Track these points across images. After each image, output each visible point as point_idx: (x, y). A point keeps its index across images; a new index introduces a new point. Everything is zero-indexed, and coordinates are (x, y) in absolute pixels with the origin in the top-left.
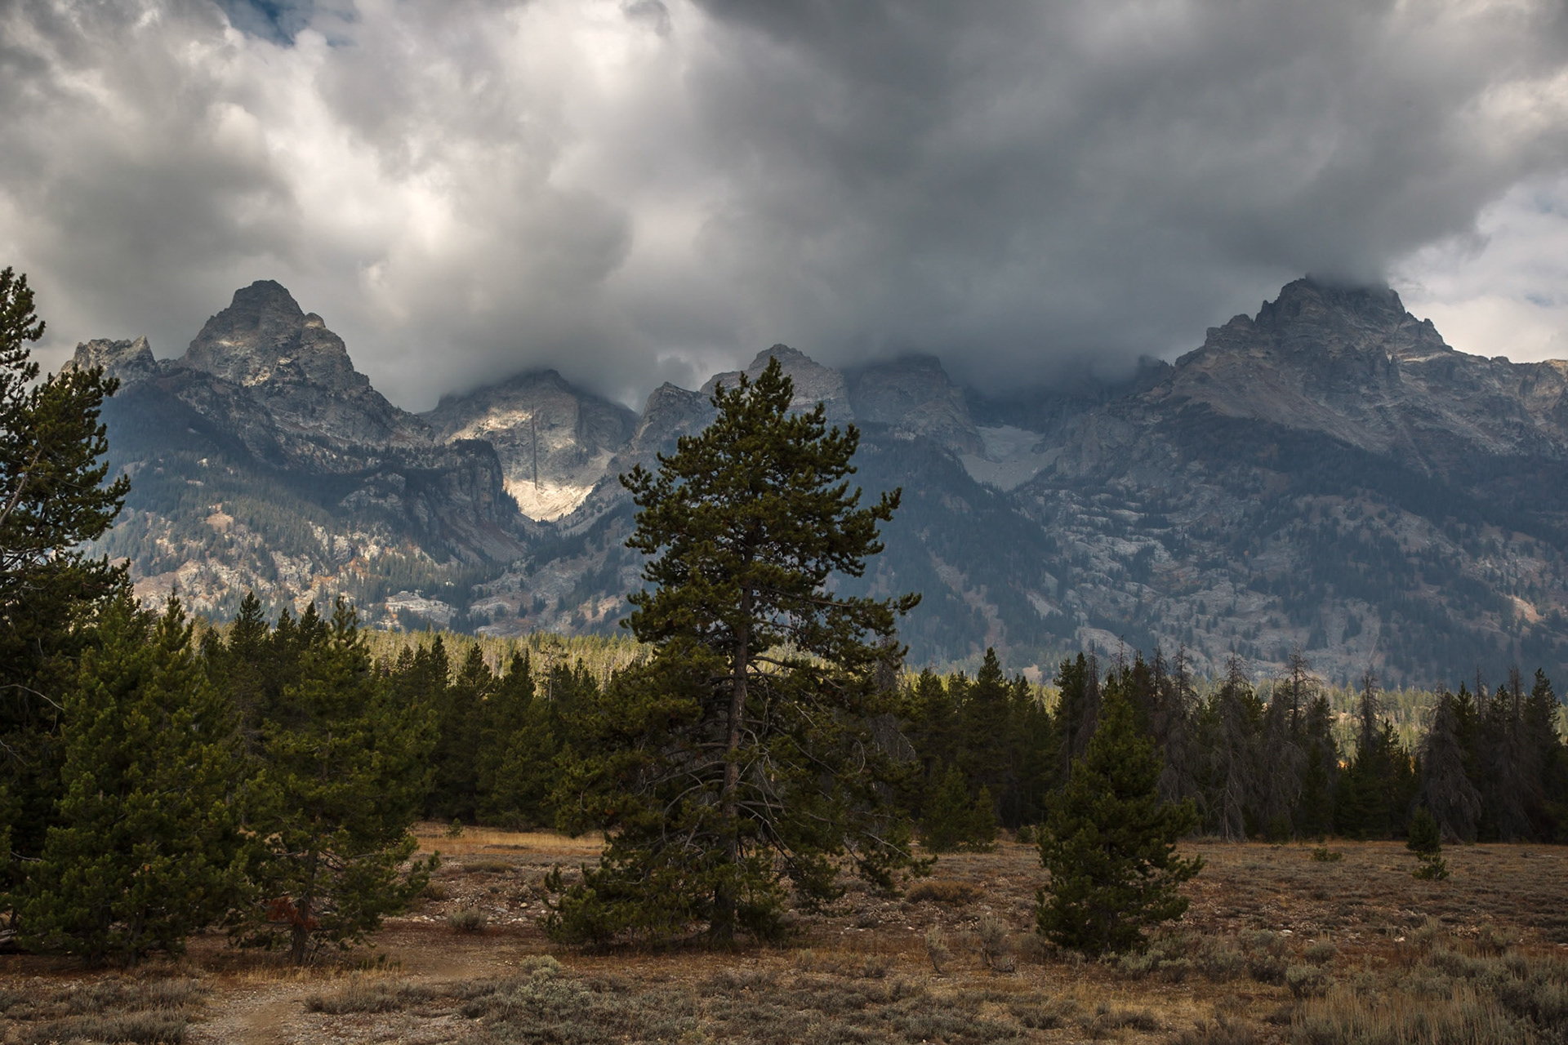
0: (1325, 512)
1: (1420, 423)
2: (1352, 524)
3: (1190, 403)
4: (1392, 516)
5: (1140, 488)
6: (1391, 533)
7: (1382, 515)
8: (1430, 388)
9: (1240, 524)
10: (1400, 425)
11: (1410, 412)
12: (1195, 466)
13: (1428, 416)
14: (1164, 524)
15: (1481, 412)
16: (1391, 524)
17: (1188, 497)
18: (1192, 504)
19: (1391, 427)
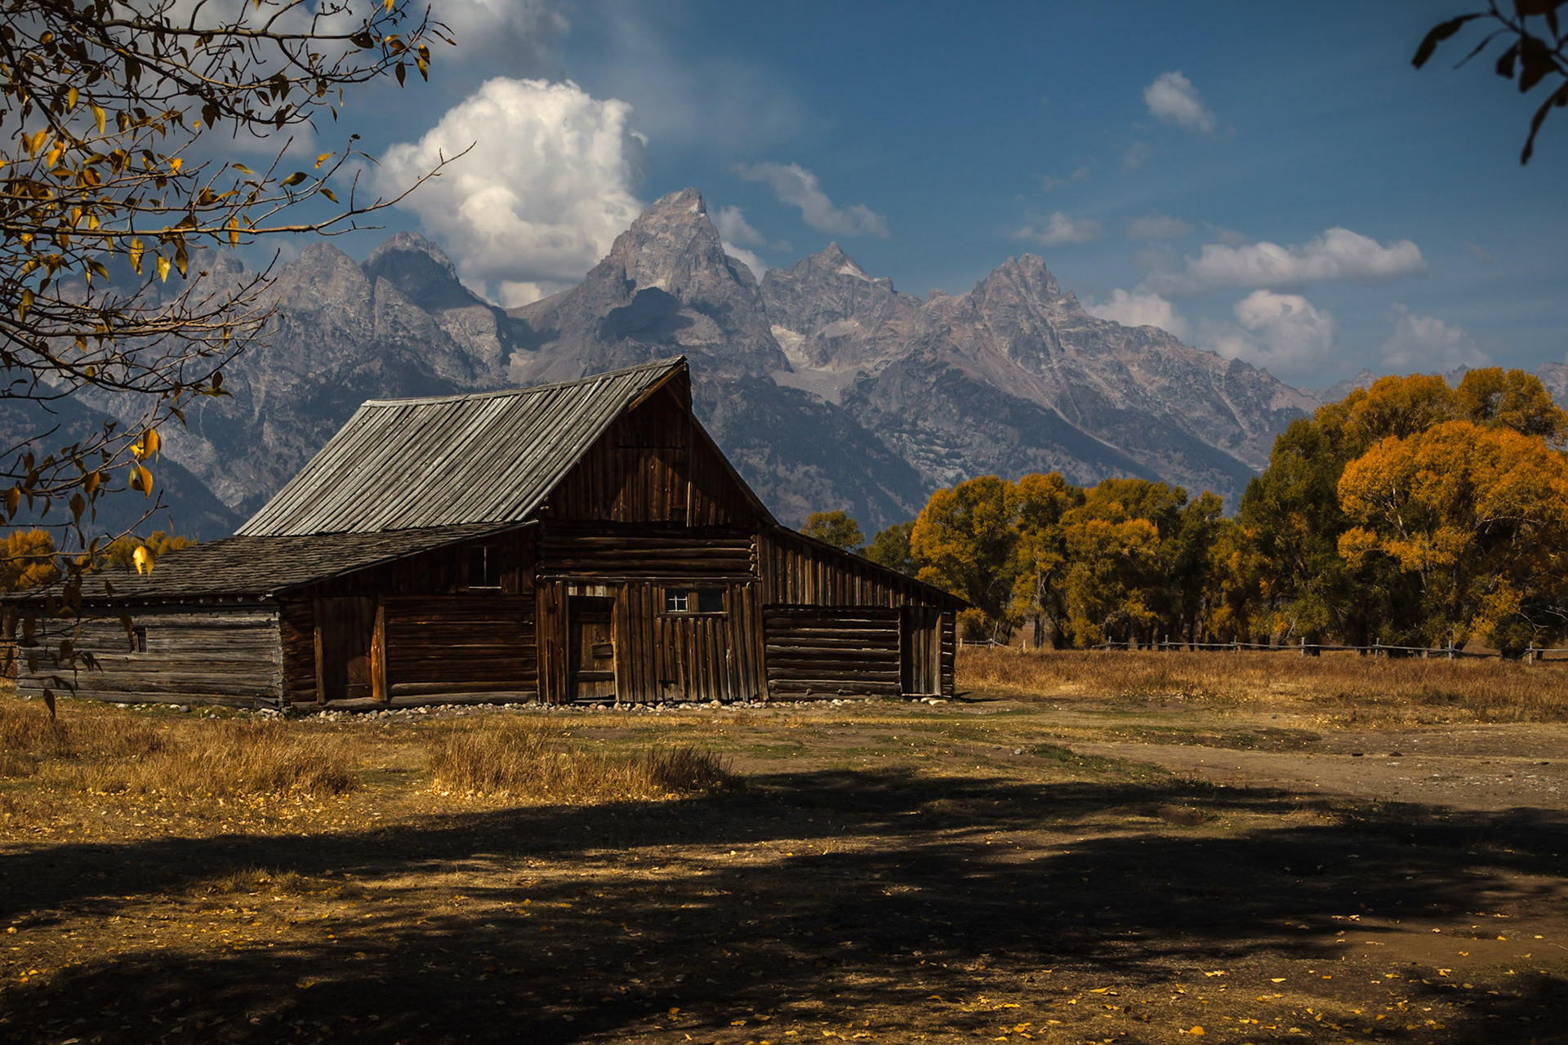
0: (1044, 460)
1: (1073, 381)
2: (1057, 468)
3: (950, 367)
4: (1074, 463)
5: (938, 430)
6: (1073, 472)
7: (1070, 463)
8: (1077, 351)
9: (998, 459)
10: (1063, 381)
11: (1068, 372)
12: (969, 420)
13: (1077, 375)
14: (958, 456)
15: (1105, 370)
16: (1074, 468)
17: (967, 440)
18: (971, 444)
19: (1058, 382)
